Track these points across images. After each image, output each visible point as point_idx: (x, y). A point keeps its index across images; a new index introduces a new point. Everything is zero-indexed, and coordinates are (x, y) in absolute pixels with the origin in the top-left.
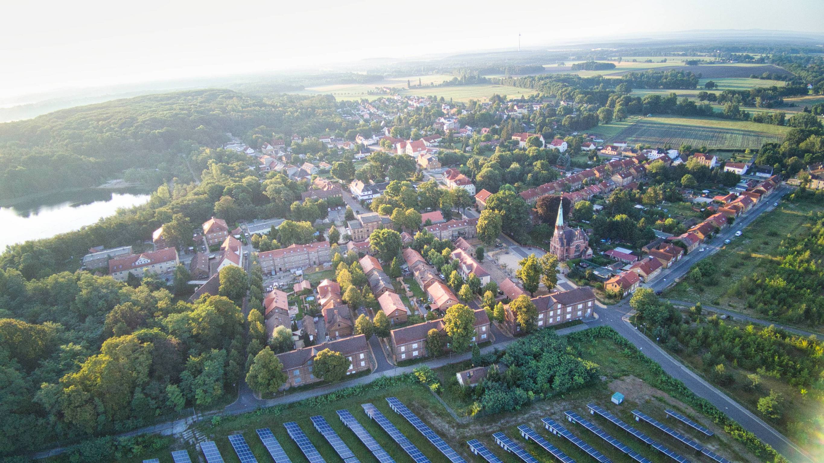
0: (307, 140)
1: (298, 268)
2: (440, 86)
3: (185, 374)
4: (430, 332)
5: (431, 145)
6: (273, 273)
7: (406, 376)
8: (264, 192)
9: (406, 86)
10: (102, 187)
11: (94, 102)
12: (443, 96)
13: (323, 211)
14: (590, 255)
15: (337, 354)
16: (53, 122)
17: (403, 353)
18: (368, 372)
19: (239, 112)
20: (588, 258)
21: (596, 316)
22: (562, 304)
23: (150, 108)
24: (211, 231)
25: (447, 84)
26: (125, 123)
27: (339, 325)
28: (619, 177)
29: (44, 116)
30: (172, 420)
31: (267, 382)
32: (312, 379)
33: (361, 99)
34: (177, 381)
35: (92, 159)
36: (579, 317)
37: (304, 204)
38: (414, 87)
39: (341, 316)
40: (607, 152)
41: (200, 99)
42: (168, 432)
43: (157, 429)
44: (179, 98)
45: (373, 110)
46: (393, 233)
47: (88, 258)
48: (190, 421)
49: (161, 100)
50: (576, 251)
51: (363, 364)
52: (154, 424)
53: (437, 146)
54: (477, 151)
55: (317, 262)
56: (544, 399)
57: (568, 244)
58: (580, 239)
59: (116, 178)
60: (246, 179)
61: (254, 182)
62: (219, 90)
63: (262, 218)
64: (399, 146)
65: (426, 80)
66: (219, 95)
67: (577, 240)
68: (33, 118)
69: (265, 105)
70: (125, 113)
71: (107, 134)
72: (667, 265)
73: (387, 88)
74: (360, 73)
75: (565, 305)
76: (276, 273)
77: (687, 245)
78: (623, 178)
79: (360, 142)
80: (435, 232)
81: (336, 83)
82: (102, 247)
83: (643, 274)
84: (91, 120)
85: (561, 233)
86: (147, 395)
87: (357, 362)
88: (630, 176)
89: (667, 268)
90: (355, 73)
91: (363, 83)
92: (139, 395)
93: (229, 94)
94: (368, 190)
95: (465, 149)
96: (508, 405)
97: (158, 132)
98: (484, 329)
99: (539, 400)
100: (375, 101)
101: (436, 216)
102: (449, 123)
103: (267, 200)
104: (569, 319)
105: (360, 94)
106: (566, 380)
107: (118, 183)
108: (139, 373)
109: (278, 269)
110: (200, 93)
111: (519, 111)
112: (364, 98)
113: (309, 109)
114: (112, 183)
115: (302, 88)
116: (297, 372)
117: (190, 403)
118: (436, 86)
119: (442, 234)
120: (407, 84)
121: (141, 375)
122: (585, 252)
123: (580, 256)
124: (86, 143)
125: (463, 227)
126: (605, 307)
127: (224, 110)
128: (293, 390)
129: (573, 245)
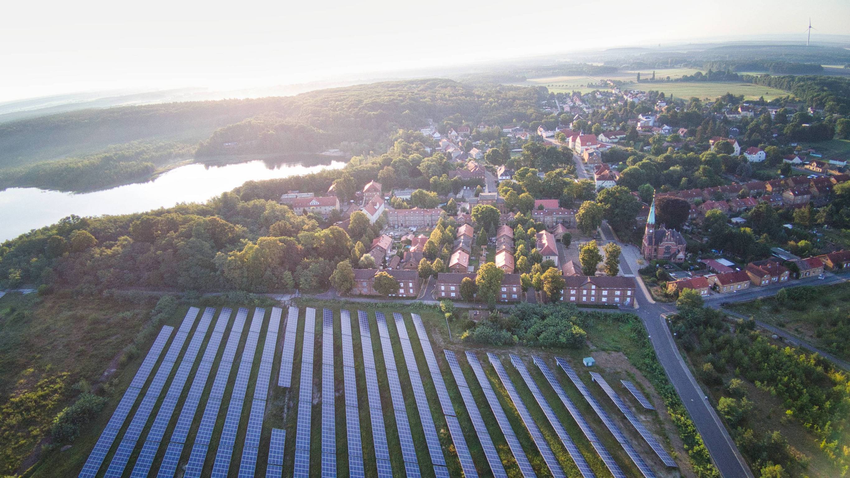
0: (488, 129)
1: (415, 226)
2: (677, 81)
3: (299, 267)
4: (464, 279)
5: (610, 141)
6: (396, 227)
7: (435, 306)
8: (418, 167)
9: (634, 79)
10: (323, 153)
11: (340, 86)
12: (664, 92)
13: (457, 187)
14: (681, 259)
15: (391, 277)
16: (306, 100)
17: (443, 291)
18: (414, 298)
19: (446, 100)
20: (677, 261)
21: (637, 306)
22: (596, 286)
23: (378, 93)
24: (368, 190)
25: (686, 79)
26: (353, 104)
27: (411, 265)
28: (791, 193)
29: (302, 94)
30: (284, 293)
31: (341, 282)
32: (374, 292)
33: (573, 91)
34: (293, 271)
35: (321, 131)
36: (617, 303)
37: (441, 179)
38: (646, 81)
39: (416, 259)
40: (811, 168)
41: (422, 87)
42: (279, 299)
43: (274, 296)
44: (406, 85)
45: (578, 103)
46: (492, 209)
47: (284, 196)
48: (293, 296)
49: (392, 87)
50: (665, 253)
51: (411, 291)
52: (273, 292)
53: (616, 143)
54: (654, 151)
55: (430, 224)
56: (526, 345)
57: (657, 244)
58: (671, 241)
59: (334, 148)
60: (412, 155)
61: (417, 158)
62: (441, 80)
63: (411, 188)
64: (570, 139)
65: (662, 73)
66: (438, 84)
67: (667, 241)
68: (295, 95)
69: (472, 95)
70: (358, 96)
71: (338, 112)
72: (761, 283)
73: (611, 81)
74: (595, 64)
75: (599, 287)
76: (398, 227)
77: (801, 267)
78: (795, 195)
79: (539, 133)
80: (538, 216)
81: (563, 74)
82: (298, 191)
83: (719, 283)
84: (331, 100)
85: (651, 231)
86: (273, 274)
87: (407, 289)
88: (807, 194)
89: (760, 286)
90: (590, 64)
91: (591, 75)
92: (268, 273)
93: (447, 83)
94: (506, 175)
95: (642, 147)
96: (491, 339)
97: (373, 114)
98: (515, 289)
99: (522, 345)
100: (589, 93)
101: (552, 204)
102: (646, 120)
103: (419, 173)
104: (604, 302)
105: (579, 86)
106: (551, 337)
107: (335, 152)
108: (273, 260)
109: (400, 225)
110: (423, 82)
111: (743, 113)
112: (576, 91)
113: (510, 100)
114: (331, 152)
115: (524, 79)
116: (365, 284)
117: (297, 286)
118: (672, 81)
119: (545, 219)
120: (636, 77)
121: (274, 262)
122: (675, 255)
123: (670, 258)
124: (321, 118)
125: (568, 216)
126: (654, 302)
127: (433, 99)
128: (361, 296)
129: (662, 246)
